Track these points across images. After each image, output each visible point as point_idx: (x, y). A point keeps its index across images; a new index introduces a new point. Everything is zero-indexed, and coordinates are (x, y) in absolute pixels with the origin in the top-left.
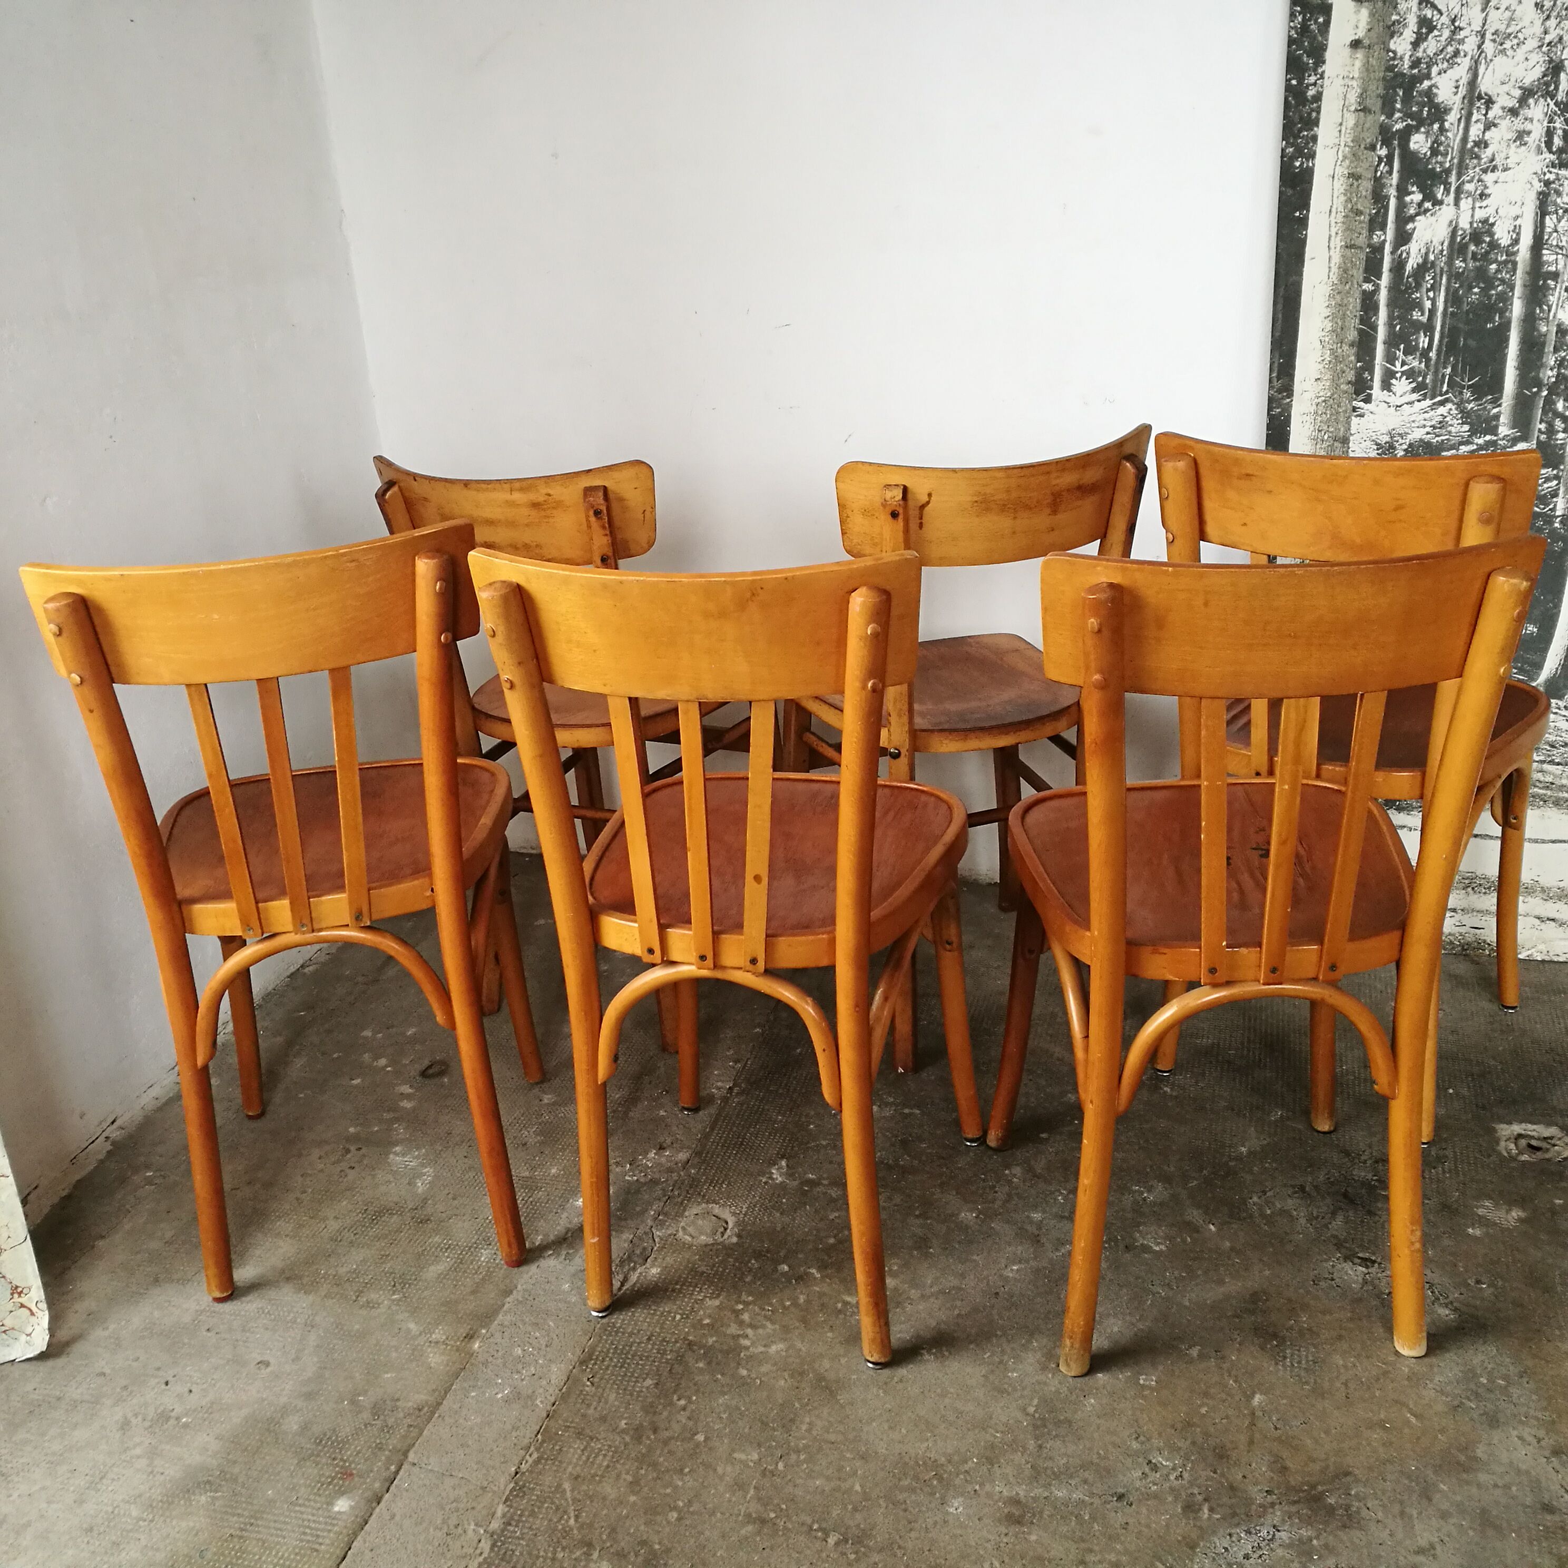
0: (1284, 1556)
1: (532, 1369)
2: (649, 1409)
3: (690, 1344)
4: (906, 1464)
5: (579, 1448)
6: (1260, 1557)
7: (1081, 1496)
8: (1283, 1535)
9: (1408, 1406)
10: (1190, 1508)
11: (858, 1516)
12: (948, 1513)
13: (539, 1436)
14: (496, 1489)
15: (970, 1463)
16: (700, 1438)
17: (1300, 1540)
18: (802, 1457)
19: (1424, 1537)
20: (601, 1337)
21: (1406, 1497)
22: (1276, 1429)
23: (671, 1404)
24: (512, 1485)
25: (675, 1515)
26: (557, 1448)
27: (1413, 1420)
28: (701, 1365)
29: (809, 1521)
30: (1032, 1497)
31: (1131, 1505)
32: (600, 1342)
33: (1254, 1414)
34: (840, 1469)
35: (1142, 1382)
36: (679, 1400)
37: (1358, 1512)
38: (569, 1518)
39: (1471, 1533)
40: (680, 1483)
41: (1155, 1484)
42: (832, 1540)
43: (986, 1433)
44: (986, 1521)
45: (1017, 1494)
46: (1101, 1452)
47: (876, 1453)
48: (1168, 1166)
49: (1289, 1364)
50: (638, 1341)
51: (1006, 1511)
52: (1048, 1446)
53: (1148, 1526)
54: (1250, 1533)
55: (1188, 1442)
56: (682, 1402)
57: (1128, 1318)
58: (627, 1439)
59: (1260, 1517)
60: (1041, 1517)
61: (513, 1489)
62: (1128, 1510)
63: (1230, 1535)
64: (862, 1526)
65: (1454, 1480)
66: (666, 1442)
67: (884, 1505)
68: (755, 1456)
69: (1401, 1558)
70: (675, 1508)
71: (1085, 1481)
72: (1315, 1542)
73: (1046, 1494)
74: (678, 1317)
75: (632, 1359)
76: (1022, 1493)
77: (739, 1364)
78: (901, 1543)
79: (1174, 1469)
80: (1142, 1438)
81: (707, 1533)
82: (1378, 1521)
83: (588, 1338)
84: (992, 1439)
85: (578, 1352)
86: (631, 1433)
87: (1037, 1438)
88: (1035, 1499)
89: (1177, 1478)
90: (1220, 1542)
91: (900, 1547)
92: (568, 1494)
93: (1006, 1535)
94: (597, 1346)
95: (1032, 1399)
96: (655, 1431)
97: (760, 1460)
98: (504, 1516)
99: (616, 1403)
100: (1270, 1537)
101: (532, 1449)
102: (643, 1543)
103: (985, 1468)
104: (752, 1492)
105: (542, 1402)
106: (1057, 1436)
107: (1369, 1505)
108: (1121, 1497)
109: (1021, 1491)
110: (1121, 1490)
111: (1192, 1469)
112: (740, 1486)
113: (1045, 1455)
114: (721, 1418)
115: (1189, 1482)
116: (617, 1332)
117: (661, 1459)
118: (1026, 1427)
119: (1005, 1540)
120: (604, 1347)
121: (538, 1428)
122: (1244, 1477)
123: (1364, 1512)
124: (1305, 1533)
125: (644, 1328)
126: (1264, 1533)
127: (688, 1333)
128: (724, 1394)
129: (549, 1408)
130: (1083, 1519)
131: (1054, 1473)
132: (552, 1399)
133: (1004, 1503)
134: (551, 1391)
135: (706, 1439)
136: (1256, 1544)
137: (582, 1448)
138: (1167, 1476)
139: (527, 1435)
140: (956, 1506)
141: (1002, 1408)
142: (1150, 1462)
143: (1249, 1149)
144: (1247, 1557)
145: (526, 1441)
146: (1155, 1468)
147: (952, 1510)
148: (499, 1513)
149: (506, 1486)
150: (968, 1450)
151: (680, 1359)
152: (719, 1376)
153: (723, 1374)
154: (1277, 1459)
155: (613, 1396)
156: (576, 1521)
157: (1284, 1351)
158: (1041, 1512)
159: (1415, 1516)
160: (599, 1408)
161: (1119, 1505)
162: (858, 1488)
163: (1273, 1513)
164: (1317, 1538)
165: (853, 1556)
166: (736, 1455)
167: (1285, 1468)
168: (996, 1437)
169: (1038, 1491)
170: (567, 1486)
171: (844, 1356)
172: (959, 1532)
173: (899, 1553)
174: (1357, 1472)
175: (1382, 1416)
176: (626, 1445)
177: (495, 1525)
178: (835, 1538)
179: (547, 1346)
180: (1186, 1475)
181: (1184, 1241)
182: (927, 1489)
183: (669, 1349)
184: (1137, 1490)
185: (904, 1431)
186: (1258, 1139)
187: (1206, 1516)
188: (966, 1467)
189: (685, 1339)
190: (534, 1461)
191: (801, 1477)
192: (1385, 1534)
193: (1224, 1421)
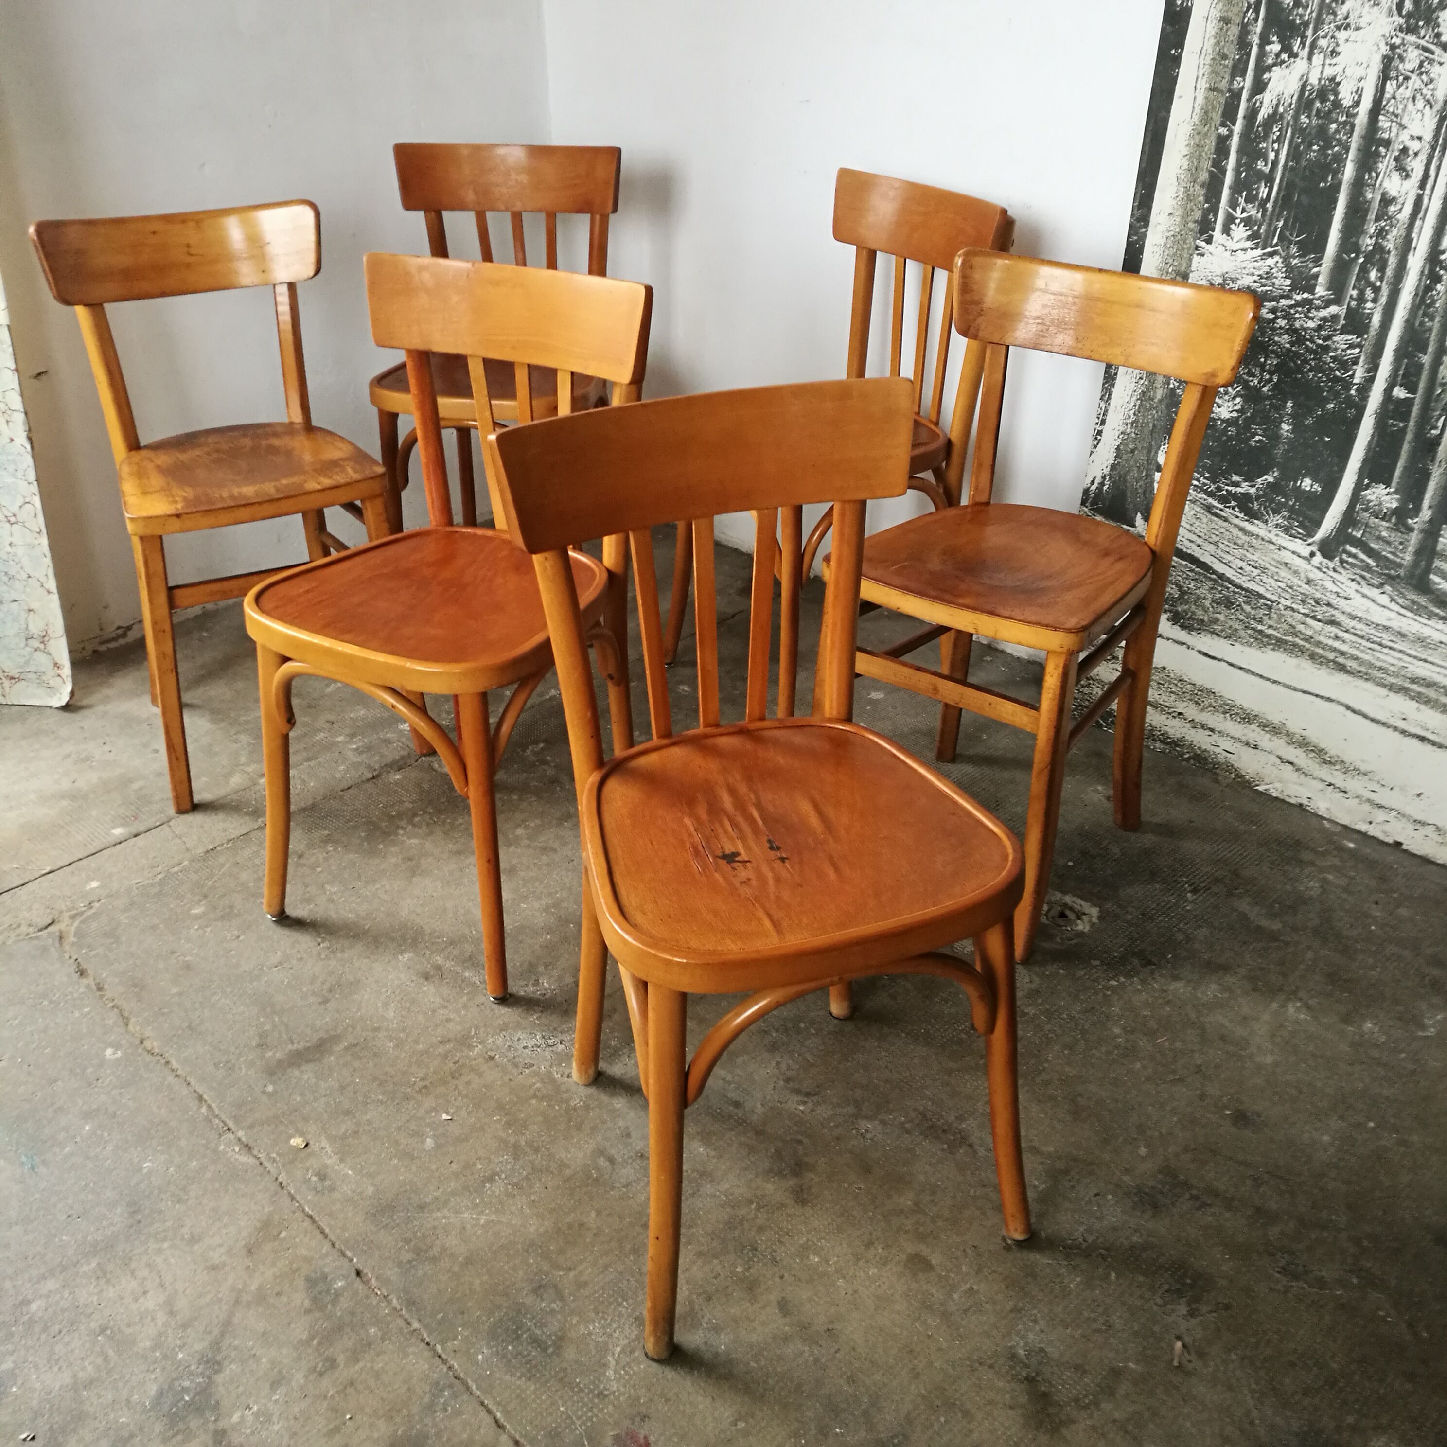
0: (546, 1057)
6: (533, 1051)
8: (561, 1047)
12: (396, 958)
13: (242, 837)
14: (194, 852)
15: (440, 939)
24: (203, 854)
26: (244, 846)
44: (412, 970)
45: (445, 965)
51: (428, 970)
54: (544, 1037)
59: (561, 1033)
60: (442, 981)
61: (201, 857)
63: (531, 1033)
92: (223, 870)
93: (413, 981)
98: (183, 867)
100: (552, 1044)
103: (444, 945)
119: (408, 983)
126: (551, 1041)
133: (432, 966)
136: (539, 1044)
140: (405, 957)
144: (525, 1048)
147: (400, 957)
148: (183, 865)
149: (200, 854)
156: (212, 883)
158: (445, 979)
170: (228, 865)
177: (176, 869)
182: (400, 942)
188: (435, 941)
190: (226, 848)
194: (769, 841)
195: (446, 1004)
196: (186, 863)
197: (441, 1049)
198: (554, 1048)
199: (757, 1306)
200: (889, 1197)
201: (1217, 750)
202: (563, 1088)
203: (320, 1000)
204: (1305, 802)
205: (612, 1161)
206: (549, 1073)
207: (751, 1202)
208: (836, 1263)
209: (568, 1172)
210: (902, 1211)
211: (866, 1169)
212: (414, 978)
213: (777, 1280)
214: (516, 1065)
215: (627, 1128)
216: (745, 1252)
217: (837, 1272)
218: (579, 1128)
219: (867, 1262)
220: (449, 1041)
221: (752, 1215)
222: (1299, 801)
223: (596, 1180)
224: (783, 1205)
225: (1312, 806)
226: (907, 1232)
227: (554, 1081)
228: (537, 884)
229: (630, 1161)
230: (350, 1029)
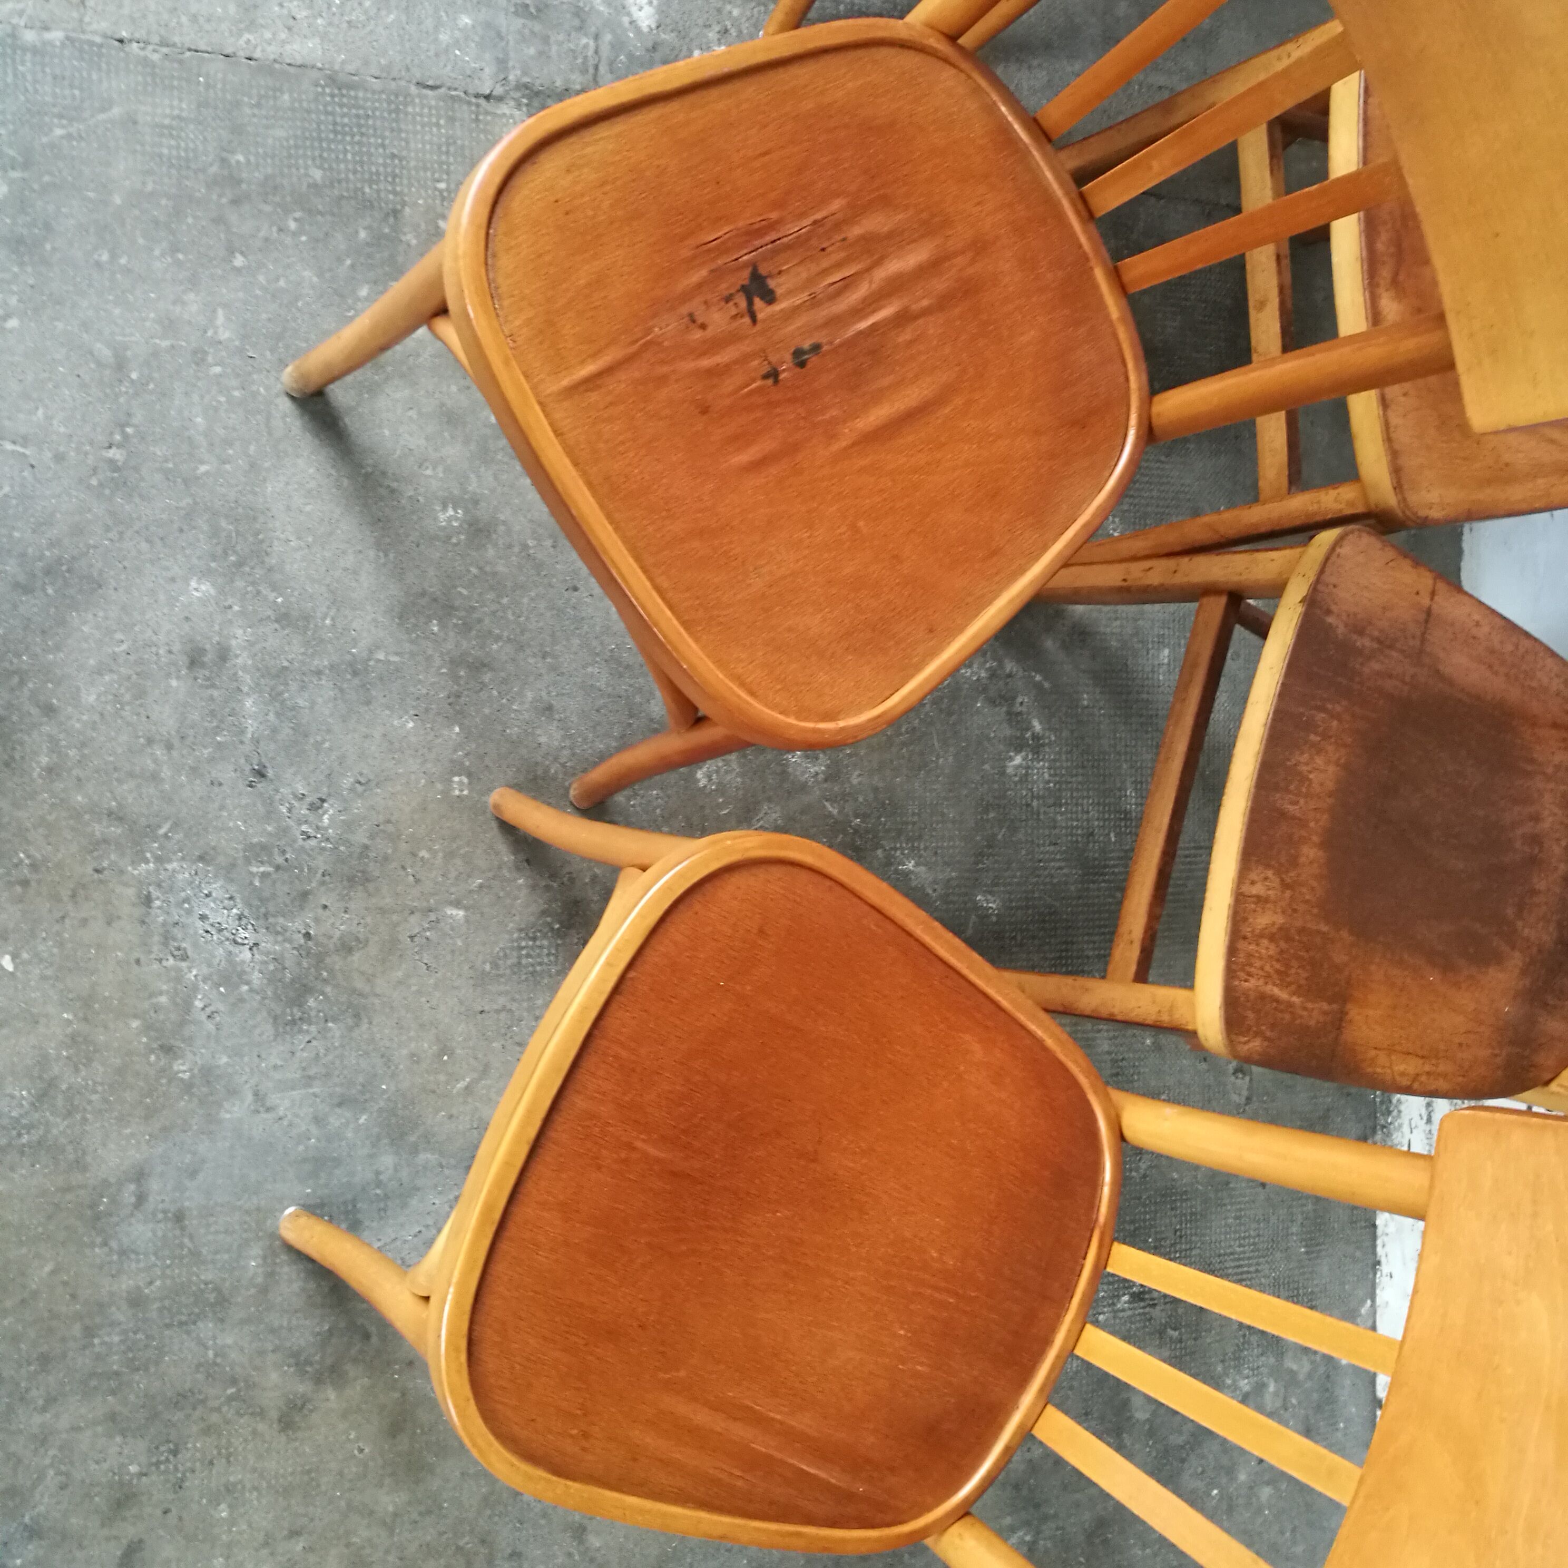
0: (214, 957)
1: (304, 13)
2: (270, 187)
3: (395, 213)
4: (255, 519)
5: (181, 110)
6: (207, 932)
7: (250, 730)
8: (247, 955)
9: (480, 1079)
10: (258, 852)
11: (158, 477)
12: (187, 581)
13: (188, 54)
14: (87, 19)
15: (274, 594)
16: (239, 261)
17: (244, 972)
18: (236, 393)
19: (282, 1102)
20: (382, 92)
21: (337, 1080)
22: (412, 937)
23: (287, 211)
24: (98, 39)
25: (105, 257)
26: (175, 83)
27: (461, 1085)
28: (363, 234)
29: (135, 421)
30: (235, 674)
31: (251, 786)
32: (374, 92)
33: (430, 911)
34: (228, 443)
35: (456, 779)
36: (296, 220)
37: (301, 1031)
38: (63, 127)
39: (301, 1148)
40: (157, 252)
41: (290, 810)
42: (113, 453)
43: (329, 608)
44: (186, 627)
45: (237, 656)
46: (327, 745)
47: (265, 480)
48: (860, 775)
49: (523, 944)
50: (387, 142)
51: (208, 647)
52: (323, 682)
53: (222, 808)
54: (240, 919)
55: (366, 841)
56: (293, 225)
57: (566, 752)
58: (214, 169)
59: (267, 928)
60: (207, 687)
61: (92, 44)
62: (241, 785)
63: (231, 898)
64: (143, 484)
65: (376, 1130)
66: (219, 220)
67: (183, 504)
68: (224, 335)
69: (244, 1078)
70: (114, 256)
71: (274, 731)
72: (245, 988)
73: (245, 689)
74: (442, 186)
75: (352, 143)
76: (239, 661)
77: (375, 283)
78: (129, 533)
79: (318, 828)
80: (360, 788)
81: (85, 304)
82: (293, 1053)
83: (377, 74)
84: (319, 614)
85: (350, 68)
86: (226, 173)
87: (332, 667)
88: (234, 677)
89: (303, 833)
90: (217, 888)
91: (121, 534)
92: (101, 117)
93: (170, 652)
94: (366, 90)
95: (397, 654)
96: (235, 202)
97: (220, 342)
98: (45, 43)
99: (270, 141)
100: (240, 941)
101: (165, 50)
102: (48, 227)
103: (270, 613)
104: (165, 344)
105: (248, 41)
106: (342, 690)
107: (314, 1043)
108: (261, 774)
109: (243, 659)
110: (270, 773)
111: (323, 849)
112: (170, 325)
113: (306, 679)
114: (277, 280)
115: (302, 847)
116: (397, 111)
117: (190, 220)
118: (349, 653)
119: (161, 652)
120: (366, 100)
121: (203, 48)
122: (325, 907)
123: (303, 1038)
124: (256, 978)
125: (412, 145)
126: (242, 933)
127: (415, 204)
128: (320, 275)
129: (242, 53)
130: (216, 734)
131: (281, 694)
132: (257, 54)
133: (218, 643)
134: (270, 49)
135: (238, 270)
136: (224, 926)
137: (184, 114)
138: (306, 822)
139: (186, 36)
140: (200, 589)
141: (374, 620)
142: (323, 801)
143: (911, 872)
144: (203, 917)
145: (176, 39)
146: (315, 807)
147: (193, 584)
148: (48, 36)
149: (94, 32)
150: (293, 589)
151: (367, 205)
152: (348, 262)
153: (353, 266)
154: (362, 943)
155: (281, 133)
156: (62, 137)
157: (545, 936)
158: (213, 686)
159: (311, 1091)
160: (255, 120)
161: (247, 772)
162: (203, 468)
163: (276, 942)
164: (251, 990)
165: (94, 482)
166: (220, 312)
167: (350, 950)
168: (324, 618)
169: (247, 679)
170: (116, 111)
171: (420, 413)
172: (162, 597)
173: (113, 535)
174: (365, 1027)
175: (459, 1051)
176: (203, 170)
177: (29, 36)
178: (118, 457)
179: (349, 22)
180: (313, 842)
181: (720, 806)
182: (219, 549)
183: (382, 186)
184: (277, 791)
185: (308, 508)
186: (935, 882)
187: (254, 869)
188: (265, 591)
189: (404, 204)
190: (146, 58)
191: (202, 397)
192: (275, 1060)
193: (411, 878)
194: (816, 348)
195: (176, 742)
196: (56, 36)
197: (98, 829)
198: (235, 949)
199: (105, 1532)
200: (380, 1485)
201: (1406, 1129)
202: (188, 1030)
203: (22, 578)
204: (1385, 1268)
205: (141, 1199)
206: (195, 989)
207: (234, 1381)
208: (240, 1533)
209: (77, 1178)
210: (372, 1513)
211: (395, 1429)
212: (177, 647)
213: (159, 1512)
214: (167, 938)
215: (203, 1161)
216: (162, 1449)
217: (229, 1546)
218: (150, 1114)
219: (272, 1554)
220: (121, 819)
221: (216, 1403)
222: (1383, 1260)
223: (97, 1217)
224: (261, 1414)
225: (1382, 1279)
226: (348, 1545)
227: (187, 1006)
228: (490, 596)
229: (160, 1216)
230: (16, 679)
